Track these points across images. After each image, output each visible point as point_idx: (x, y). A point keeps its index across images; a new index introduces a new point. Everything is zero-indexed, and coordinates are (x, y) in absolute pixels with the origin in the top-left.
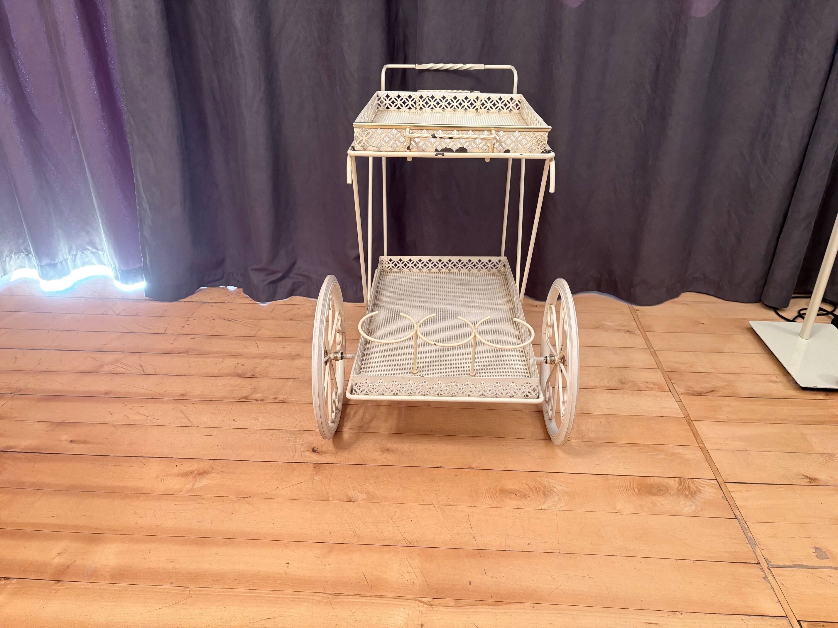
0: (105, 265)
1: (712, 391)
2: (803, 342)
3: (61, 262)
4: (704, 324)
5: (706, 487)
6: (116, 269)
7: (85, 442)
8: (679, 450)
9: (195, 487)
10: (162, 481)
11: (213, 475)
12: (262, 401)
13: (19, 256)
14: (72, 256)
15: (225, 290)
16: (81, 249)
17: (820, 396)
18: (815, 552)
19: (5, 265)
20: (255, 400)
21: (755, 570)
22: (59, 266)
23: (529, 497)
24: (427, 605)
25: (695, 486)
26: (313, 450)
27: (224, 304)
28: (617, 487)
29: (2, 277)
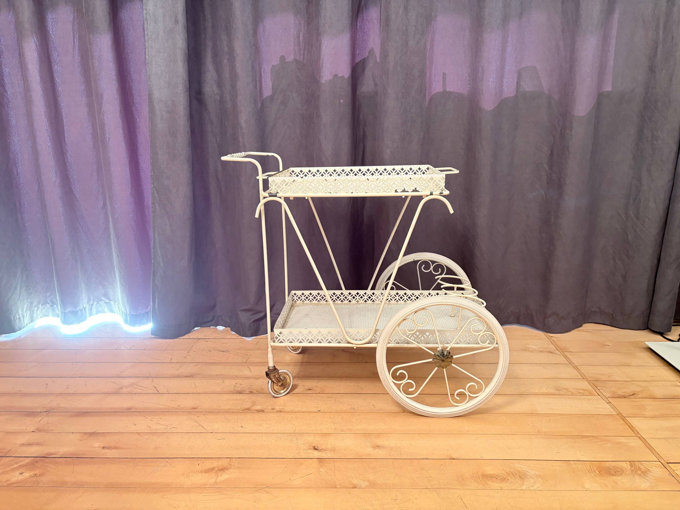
0: (115, 313)
1: (633, 394)
3: (81, 310)
4: (608, 345)
5: (653, 467)
6: (126, 314)
7: (115, 448)
8: (623, 440)
9: (218, 480)
10: (188, 477)
11: (232, 471)
12: (262, 411)
13: (45, 307)
14: (90, 305)
15: (215, 329)
16: (97, 300)
19: (33, 313)
20: (256, 410)
22: (79, 313)
23: (508, 480)
25: (644, 467)
26: (314, 448)
27: (216, 339)
28: (580, 470)
29: (29, 323)
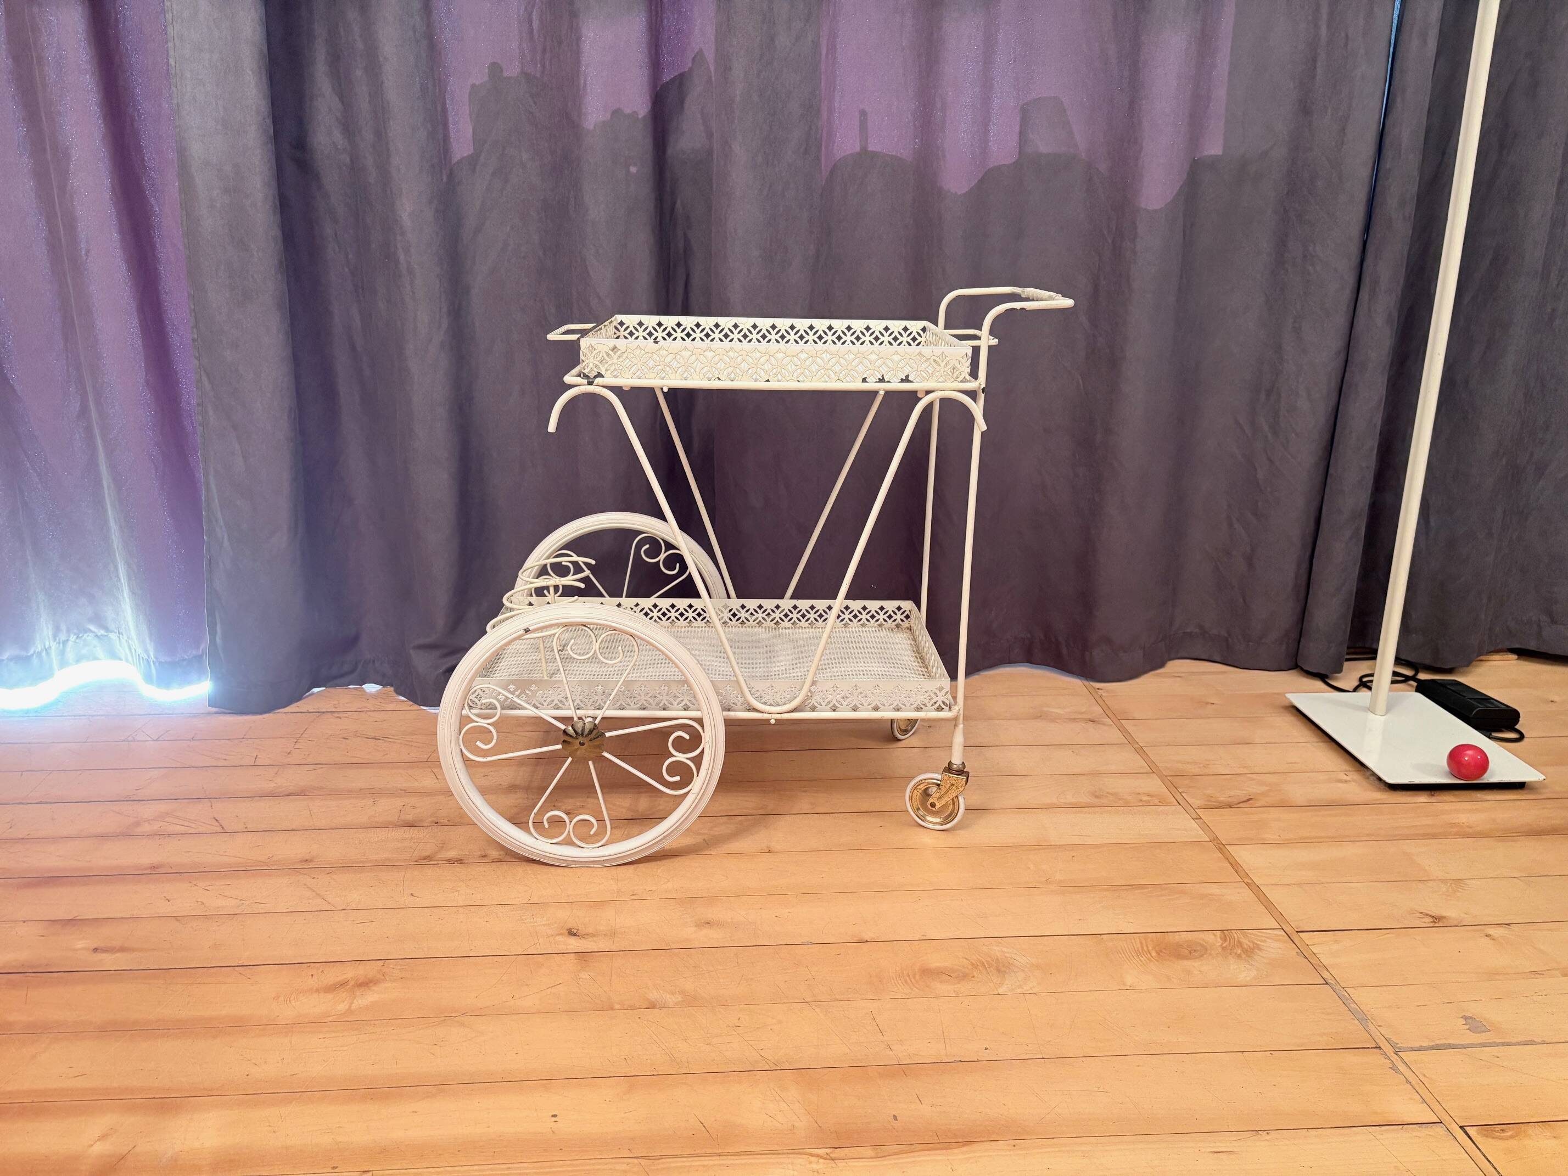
0: (120, 659)
1: (1248, 800)
2: (1377, 721)
3: (39, 654)
4: (1213, 704)
5: (1268, 940)
6: (147, 660)
7: (122, 949)
8: (1215, 890)
9: (354, 1007)
10: (288, 1002)
11: (387, 985)
14: (59, 643)
15: (360, 691)
16: (75, 631)
17: (1422, 798)
18: (1464, 1022)
20: (446, 860)
21: (1375, 1058)
22: (35, 661)
23: (974, 977)
24: (825, 1159)
25: (1249, 941)
26: (569, 932)
27: (361, 713)
28: (1121, 951)
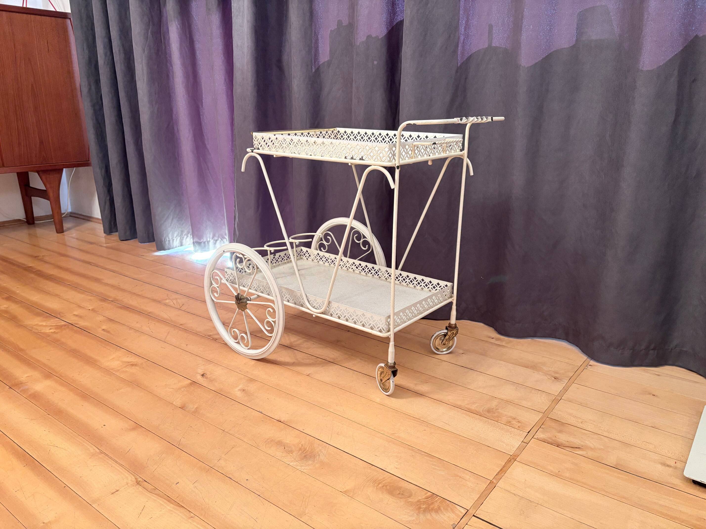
1: (577, 448)
3: (204, 243)
7: (109, 332)
9: (121, 370)
10: (112, 361)
11: (137, 368)
16: (221, 237)
19: (183, 240)
20: (213, 338)
23: (292, 453)
24: (137, 482)
25: (438, 506)
26: (203, 374)
28: (369, 476)
29: (179, 246)
